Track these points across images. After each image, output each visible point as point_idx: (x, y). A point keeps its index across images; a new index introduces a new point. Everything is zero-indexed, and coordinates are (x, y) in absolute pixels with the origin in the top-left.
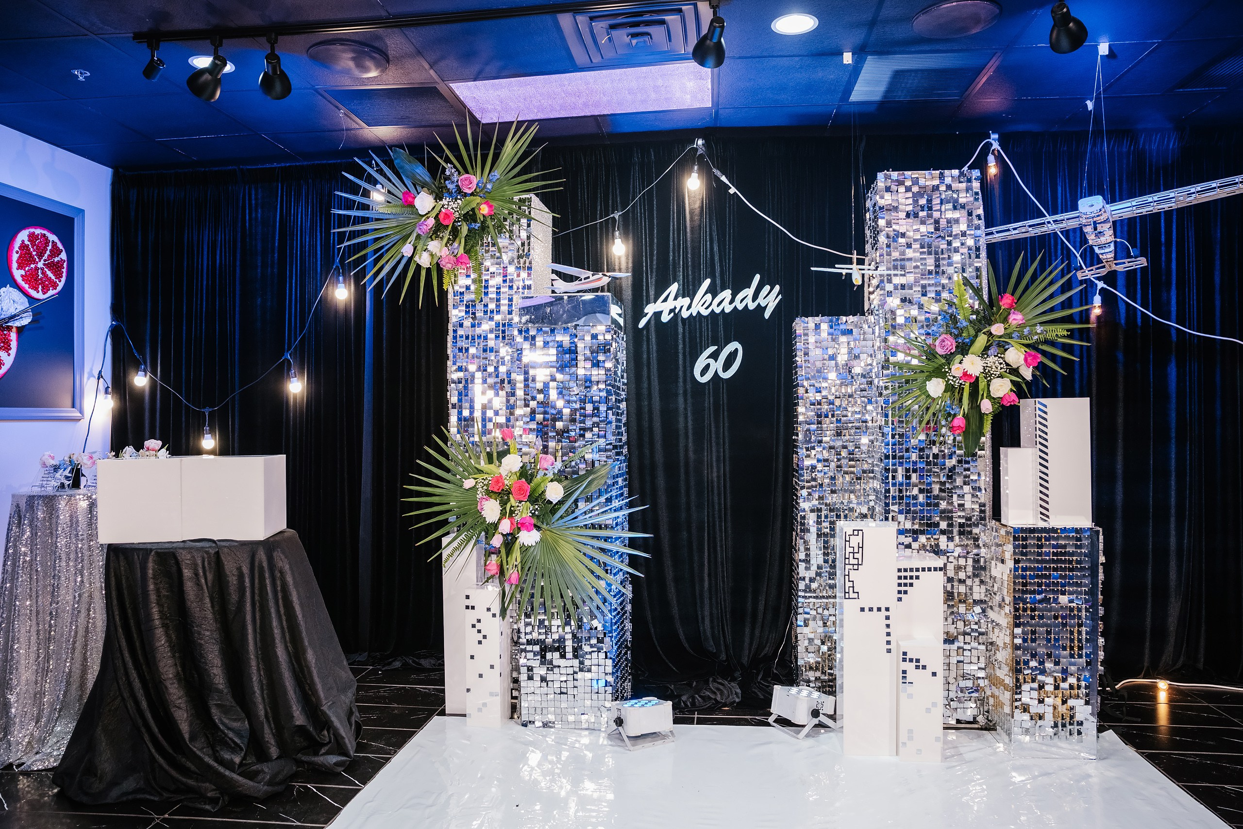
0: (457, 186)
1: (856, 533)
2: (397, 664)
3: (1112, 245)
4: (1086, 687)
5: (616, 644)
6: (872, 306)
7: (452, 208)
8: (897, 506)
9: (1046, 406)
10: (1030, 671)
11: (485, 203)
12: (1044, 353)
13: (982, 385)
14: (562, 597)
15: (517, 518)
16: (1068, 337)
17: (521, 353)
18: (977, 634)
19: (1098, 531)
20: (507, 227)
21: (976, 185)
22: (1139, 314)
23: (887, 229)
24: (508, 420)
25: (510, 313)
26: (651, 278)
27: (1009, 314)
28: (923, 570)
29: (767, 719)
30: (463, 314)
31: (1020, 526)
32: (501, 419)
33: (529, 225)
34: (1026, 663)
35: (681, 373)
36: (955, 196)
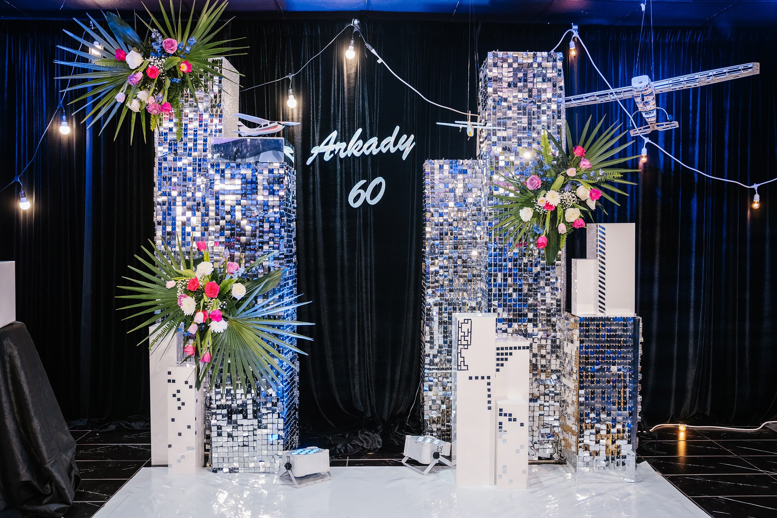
1: (466, 321)
3: (655, 111)
5: (287, 407)
6: (482, 153)
7: (158, 65)
8: (497, 302)
11: (184, 63)
12: (606, 191)
13: (560, 212)
14: (244, 371)
15: (209, 311)
16: (621, 178)
17: (213, 183)
18: (553, 395)
19: (639, 319)
20: (203, 83)
22: (673, 162)
23: (494, 95)
24: (203, 235)
25: (205, 151)
26: (317, 127)
27: (580, 161)
28: (515, 348)
29: (401, 461)
30: (167, 150)
31: (585, 316)
32: (198, 234)
33: (220, 82)
34: (587, 415)
35: (338, 200)
36: (544, 71)
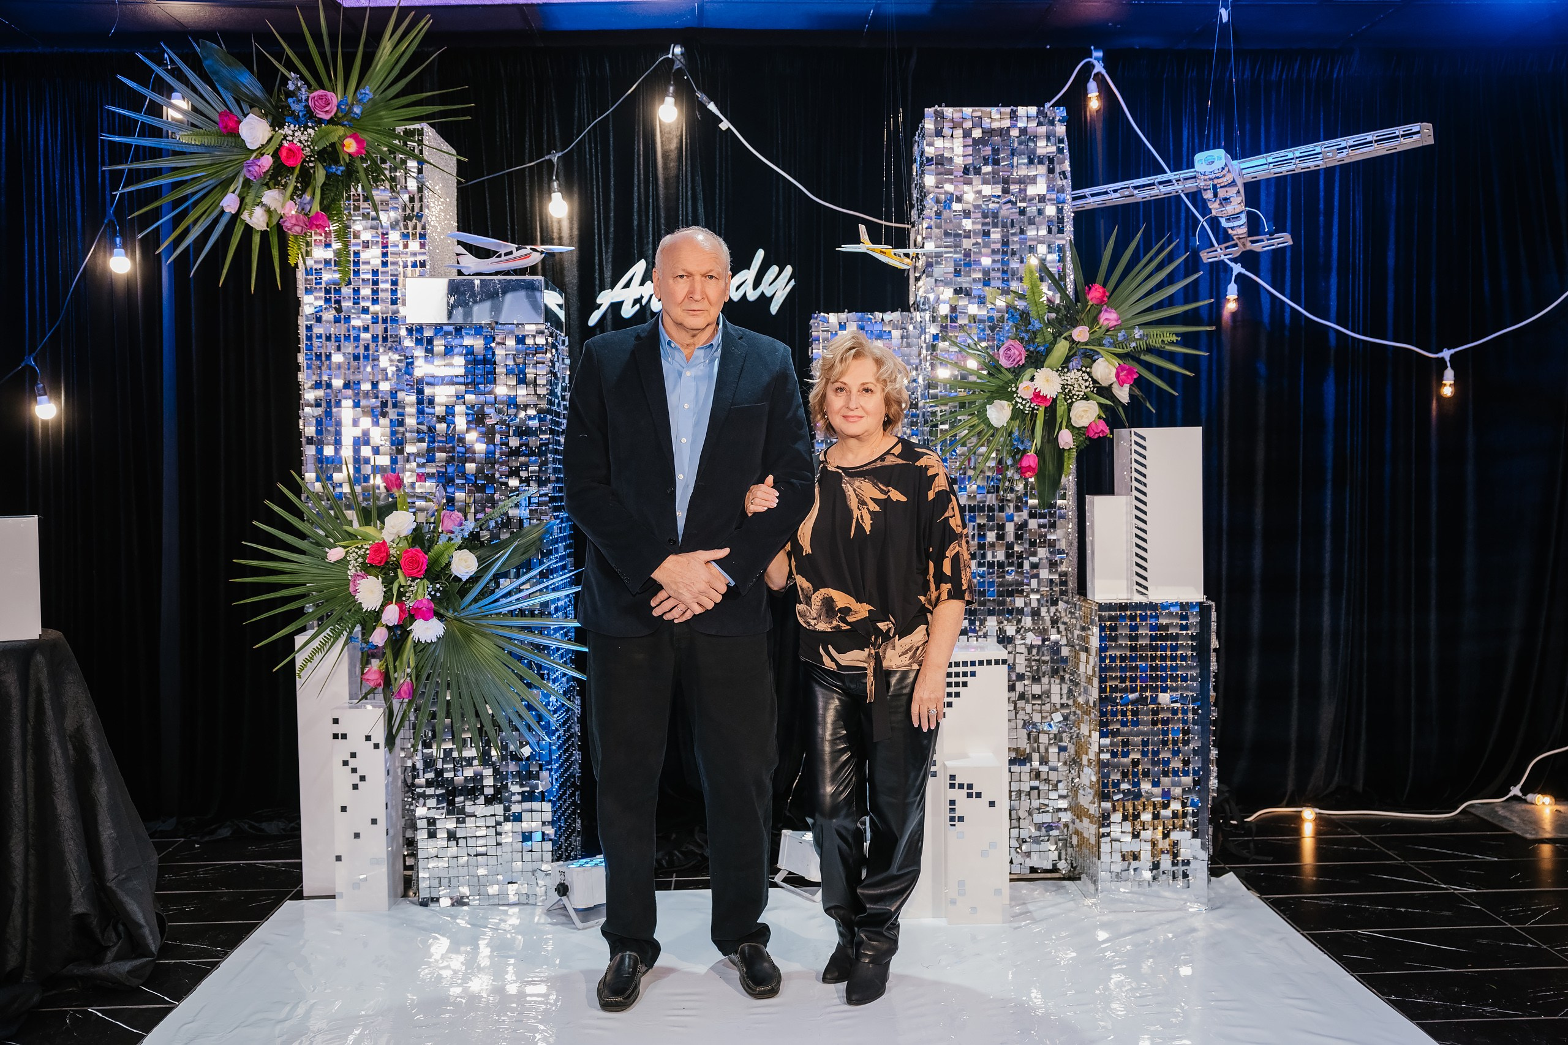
0: (307, 107)
2: (225, 832)
3: (1244, 216)
4: (1194, 815)
5: (558, 781)
6: (919, 299)
7: (300, 141)
9: (1144, 438)
10: (1121, 796)
11: (350, 137)
12: (1148, 366)
13: (1061, 409)
14: (477, 715)
15: (410, 604)
16: (1177, 343)
17: (412, 363)
18: (1057, 751)
19: (1210, 607)
20: (387, 172)
21: (1061, 130)
22: (1288, 310)
23: (936, 190)
24: (394, 461)
25: (394, 302)
26: (607, 253)
27: (1100, 312)
28: (981, 663)
30: (322, 303)
31: (1108, 602)
32: (384, 460)
33: (420, 171)
34: (1116, 785)
36: (1031, 144)
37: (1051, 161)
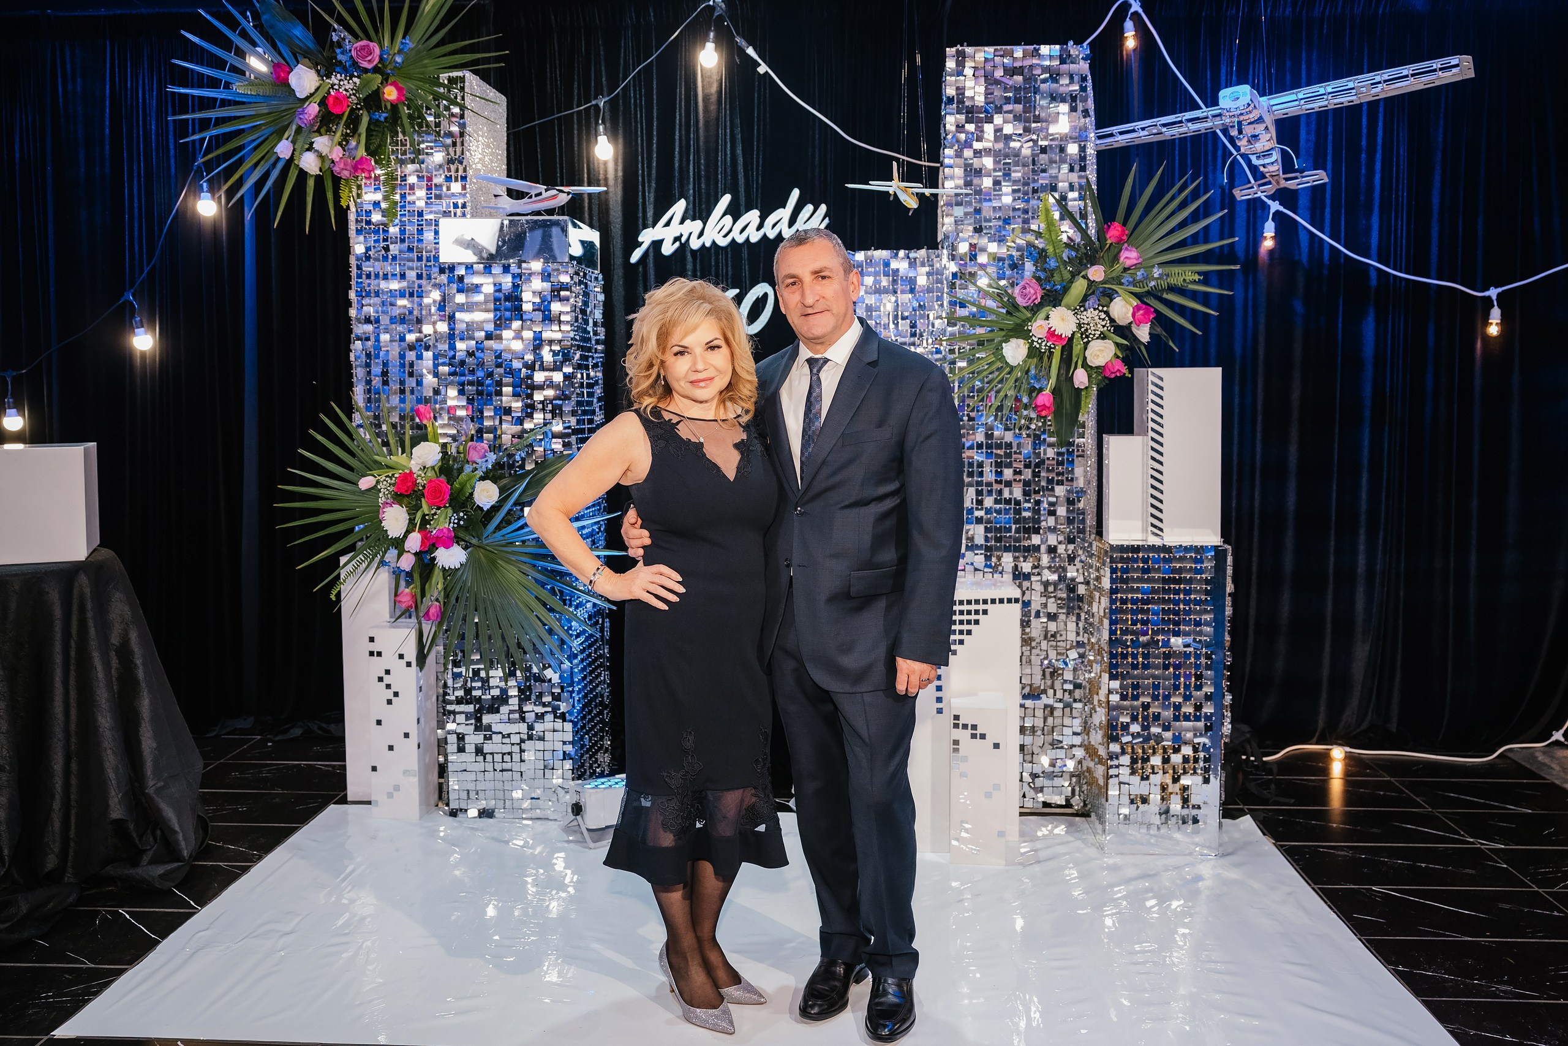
2: (297, 732)
3: (1276, 153)
4: (1205, 760)
5: (580, 702)
9: (1161, 379)
10: (1130, 739)
11: (391, 84)
13: (1077, 348)
15: (433, 531)
18: (1071, 688)
19: (1227, 550)
21: (1084, 68)
22: (1327, 248)
23: (957, 129)
26: (649, 193)
27: (1120, 250)
28: (993, 601)
31: (1122, 543)
33: (462, 116)
34: (1125, 727)
36: (1054, 83)
37: (1074, 99)
